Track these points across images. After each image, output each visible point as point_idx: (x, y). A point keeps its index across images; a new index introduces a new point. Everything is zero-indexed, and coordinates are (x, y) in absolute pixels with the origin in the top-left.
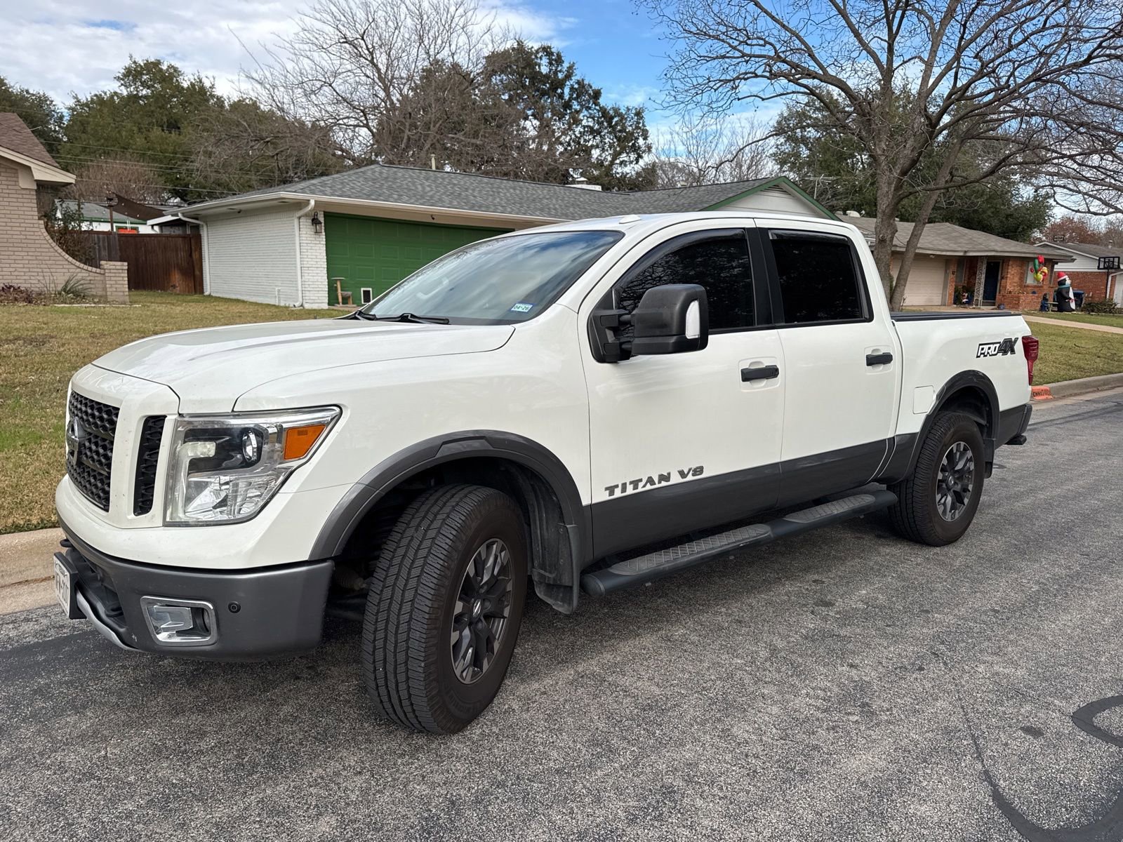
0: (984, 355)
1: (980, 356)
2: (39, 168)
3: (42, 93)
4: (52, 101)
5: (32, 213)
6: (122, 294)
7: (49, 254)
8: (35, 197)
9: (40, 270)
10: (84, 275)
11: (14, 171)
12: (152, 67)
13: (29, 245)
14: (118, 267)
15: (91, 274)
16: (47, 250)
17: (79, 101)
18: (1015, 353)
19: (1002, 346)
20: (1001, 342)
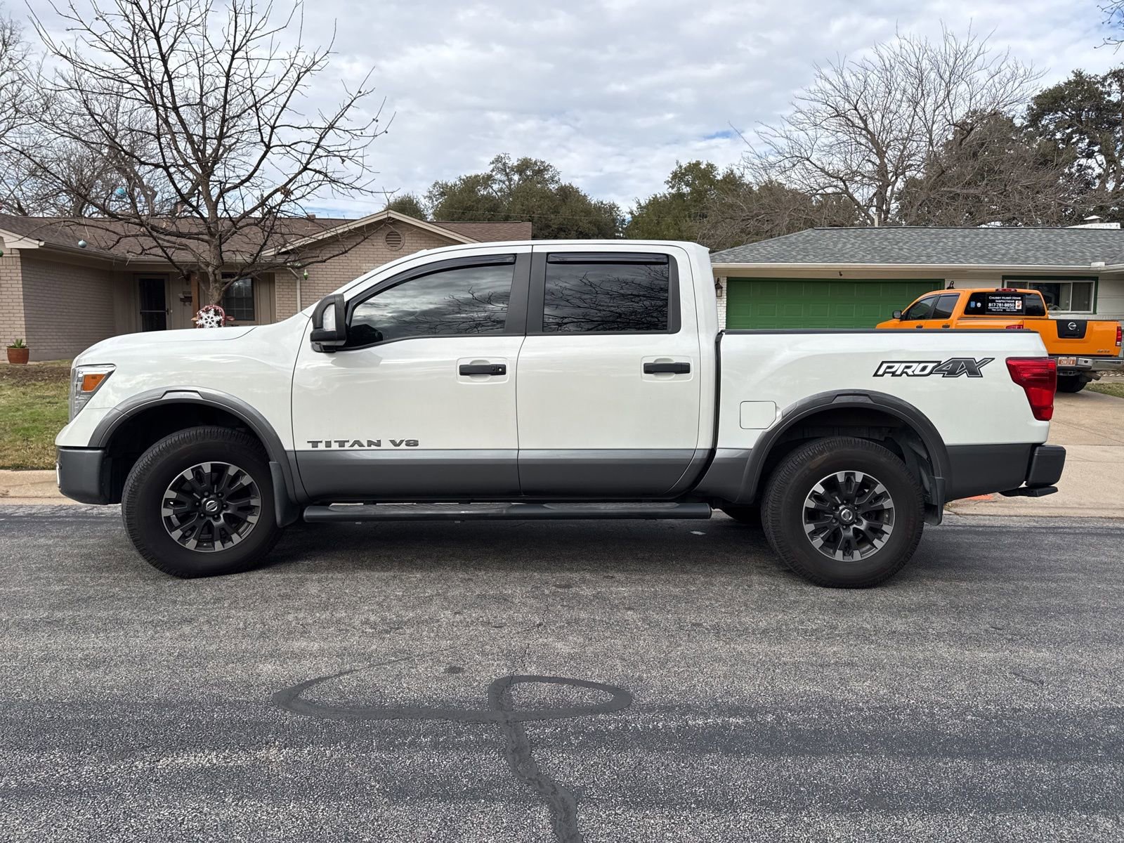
0: (894, 374)
1: (882, 375)
3: (612, 203)
4: (618, 208)
12: (694, 168)
17: (640, 205)
18: (982, 376)
19: (944, 366)
20: (941, 362)
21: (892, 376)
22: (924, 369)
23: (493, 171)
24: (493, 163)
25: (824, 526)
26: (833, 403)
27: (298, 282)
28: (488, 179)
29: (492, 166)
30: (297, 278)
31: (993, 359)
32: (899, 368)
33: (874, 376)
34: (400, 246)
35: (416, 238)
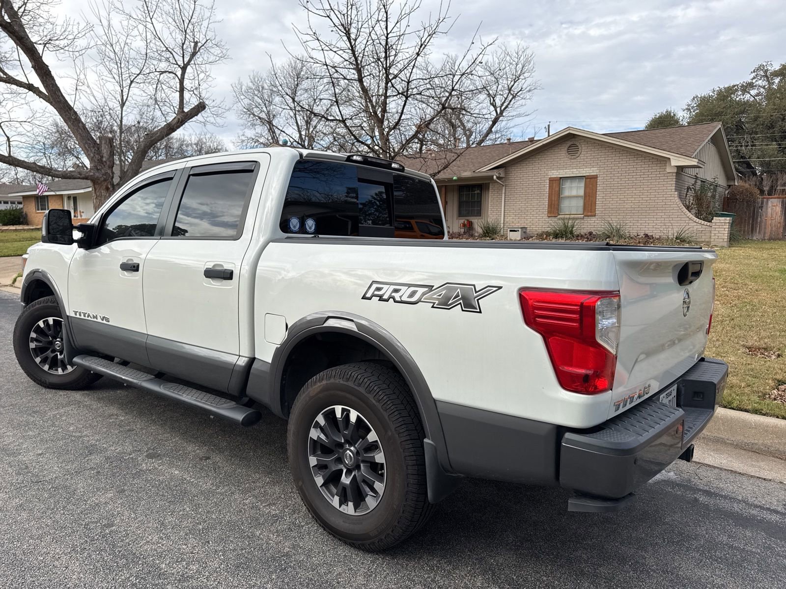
0: (381, 299)
1: (370, 299)
2: (675, 158)
5: (672, 188)
6: (722, 240)
7: (678, 214)
8: (675, 177)
9: (670, 224)
10: (698, 227)
11: (664, 162)
13: (666, 209)
14: (721, 221)
15: (703, 226)
16: (677, 211)
18: (480, 312)
19: (435, 294)
20: (433, 286)
21: (379, 300)
22: (413, 294)
23: (754, 78)
24: (754, 71)
25: (325, 463)
26: (325, 325)
27: (504, 188)
28: (747, 87)
29: (754, 74)
30: (503, 186)
31: (500, 288)
32: (387, 291)
33: (363, 298)
34: (577, 155)
35: (591, 148)
